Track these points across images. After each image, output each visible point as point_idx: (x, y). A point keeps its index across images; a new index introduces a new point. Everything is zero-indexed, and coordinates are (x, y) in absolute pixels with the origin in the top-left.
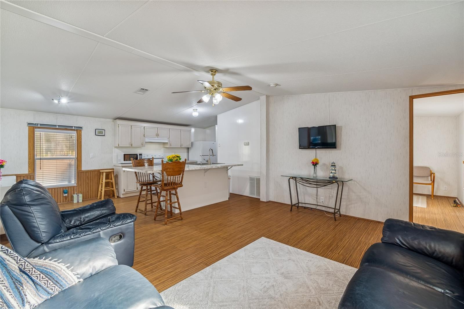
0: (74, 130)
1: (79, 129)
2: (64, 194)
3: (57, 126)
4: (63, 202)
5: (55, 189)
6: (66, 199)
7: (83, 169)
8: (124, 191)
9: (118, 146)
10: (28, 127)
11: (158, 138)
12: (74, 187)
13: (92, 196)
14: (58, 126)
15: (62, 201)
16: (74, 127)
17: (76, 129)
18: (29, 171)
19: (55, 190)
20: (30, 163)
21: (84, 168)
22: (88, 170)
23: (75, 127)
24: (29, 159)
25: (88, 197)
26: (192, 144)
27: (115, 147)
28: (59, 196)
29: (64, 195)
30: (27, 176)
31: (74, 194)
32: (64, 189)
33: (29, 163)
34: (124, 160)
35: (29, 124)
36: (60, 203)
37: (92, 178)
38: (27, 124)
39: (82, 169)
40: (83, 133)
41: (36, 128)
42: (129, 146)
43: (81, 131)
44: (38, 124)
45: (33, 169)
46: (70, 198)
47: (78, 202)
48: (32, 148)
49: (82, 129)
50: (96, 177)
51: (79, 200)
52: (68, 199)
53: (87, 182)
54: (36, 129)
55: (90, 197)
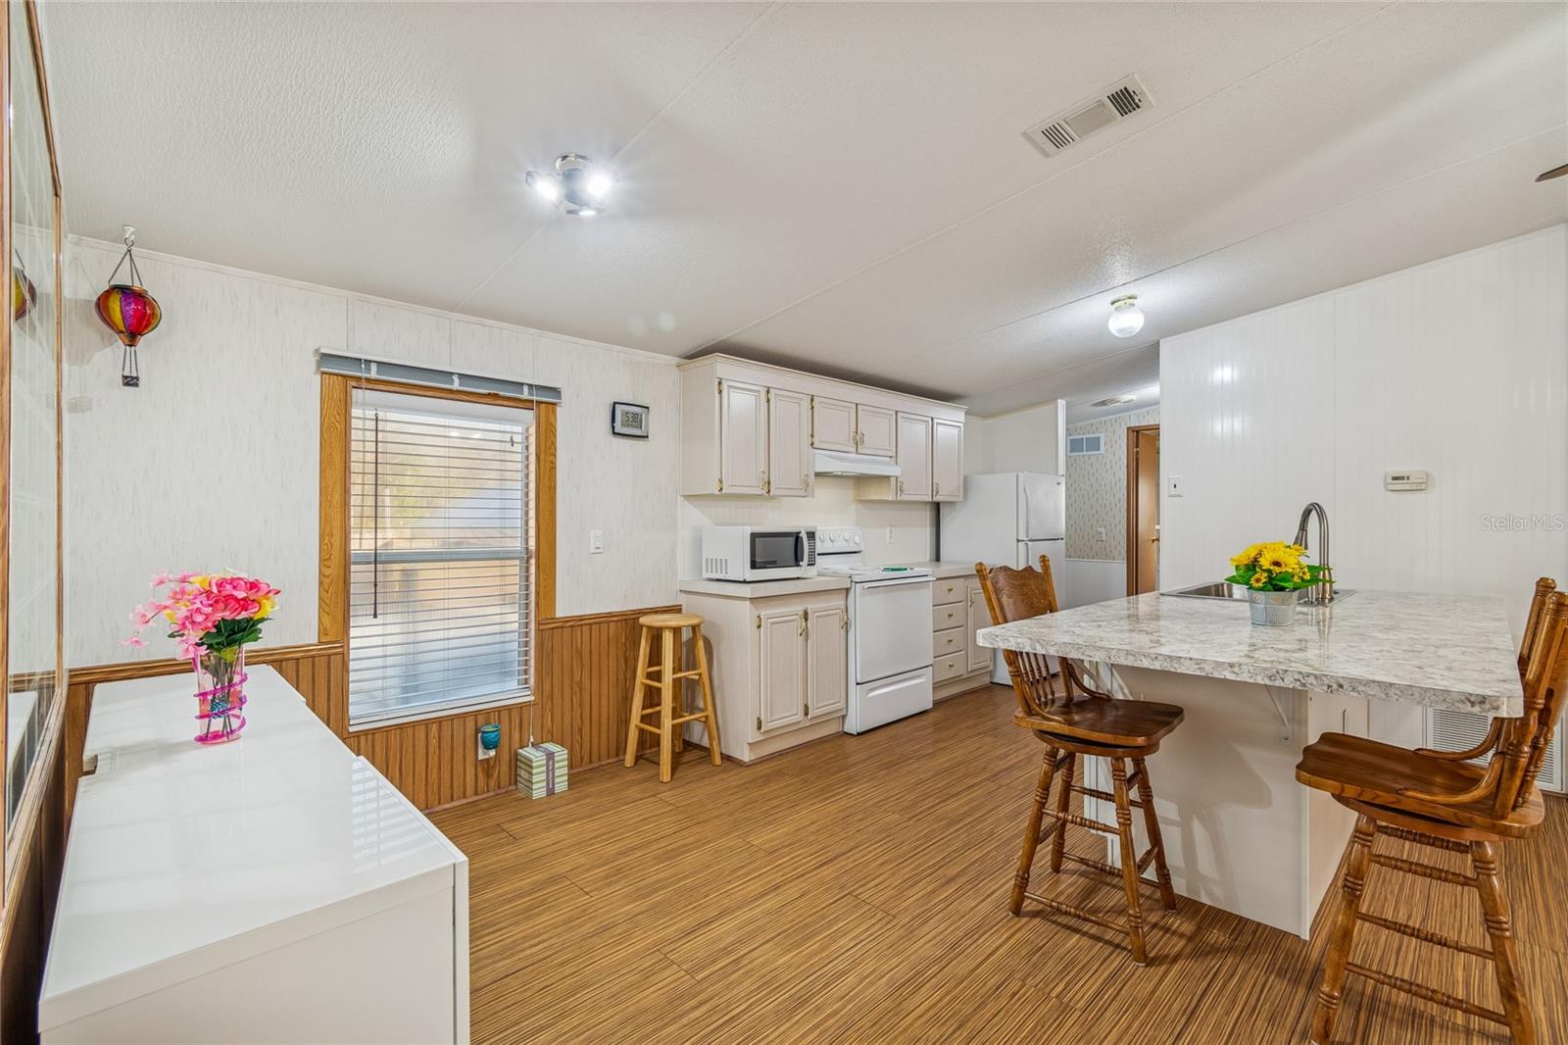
0: (527, 404)
1: (543, 402)
2: (480, 750)
3: (455, 378)
4: (476, 794)
5: (439, 721)
6: (488, 775)
7: (559, 614)
8: (759, 728)
9: (716, 492)
10: (319, 377)
11: (857, 452)
12: (521, 707)
13: (595, 753)
14: (461, 376)
15: (470, 789)
16: (526, 389)
17: (535, 398)
18: (322, 631)
19: (440, 730)
20: (327, 581)
21: (565, 607)
22: (581, 618)
23: (530, 386)
24: (324, 561)
25: (582, 759)
26: (966, 484)
27: (684, 496)
28: (458, 757)
29: (481, 756)
30: (313, 657)
31: (521, 748)
32: (481, 720)
33: (321, 583)
34: (754, 566)
35: (325, 358)
36: (464, 801)
37: (595, 658)
38: (313, 360)
39: (555, 613)
40: (563, 416)
41: (360, 383)
42: (759, 491)
43: (554, 412)
44: (368, 362)
45: (340, 617)
46: (505, 768)
47: (551, 792)
48: (337, 497)
49: (560, 398)
50: (613, 651)
51: (556, 780)
52: (496, 776)
53: (577, 678)
54: (357, 395)
55: (586, 759)
